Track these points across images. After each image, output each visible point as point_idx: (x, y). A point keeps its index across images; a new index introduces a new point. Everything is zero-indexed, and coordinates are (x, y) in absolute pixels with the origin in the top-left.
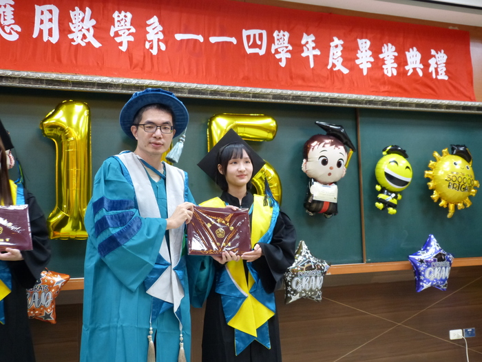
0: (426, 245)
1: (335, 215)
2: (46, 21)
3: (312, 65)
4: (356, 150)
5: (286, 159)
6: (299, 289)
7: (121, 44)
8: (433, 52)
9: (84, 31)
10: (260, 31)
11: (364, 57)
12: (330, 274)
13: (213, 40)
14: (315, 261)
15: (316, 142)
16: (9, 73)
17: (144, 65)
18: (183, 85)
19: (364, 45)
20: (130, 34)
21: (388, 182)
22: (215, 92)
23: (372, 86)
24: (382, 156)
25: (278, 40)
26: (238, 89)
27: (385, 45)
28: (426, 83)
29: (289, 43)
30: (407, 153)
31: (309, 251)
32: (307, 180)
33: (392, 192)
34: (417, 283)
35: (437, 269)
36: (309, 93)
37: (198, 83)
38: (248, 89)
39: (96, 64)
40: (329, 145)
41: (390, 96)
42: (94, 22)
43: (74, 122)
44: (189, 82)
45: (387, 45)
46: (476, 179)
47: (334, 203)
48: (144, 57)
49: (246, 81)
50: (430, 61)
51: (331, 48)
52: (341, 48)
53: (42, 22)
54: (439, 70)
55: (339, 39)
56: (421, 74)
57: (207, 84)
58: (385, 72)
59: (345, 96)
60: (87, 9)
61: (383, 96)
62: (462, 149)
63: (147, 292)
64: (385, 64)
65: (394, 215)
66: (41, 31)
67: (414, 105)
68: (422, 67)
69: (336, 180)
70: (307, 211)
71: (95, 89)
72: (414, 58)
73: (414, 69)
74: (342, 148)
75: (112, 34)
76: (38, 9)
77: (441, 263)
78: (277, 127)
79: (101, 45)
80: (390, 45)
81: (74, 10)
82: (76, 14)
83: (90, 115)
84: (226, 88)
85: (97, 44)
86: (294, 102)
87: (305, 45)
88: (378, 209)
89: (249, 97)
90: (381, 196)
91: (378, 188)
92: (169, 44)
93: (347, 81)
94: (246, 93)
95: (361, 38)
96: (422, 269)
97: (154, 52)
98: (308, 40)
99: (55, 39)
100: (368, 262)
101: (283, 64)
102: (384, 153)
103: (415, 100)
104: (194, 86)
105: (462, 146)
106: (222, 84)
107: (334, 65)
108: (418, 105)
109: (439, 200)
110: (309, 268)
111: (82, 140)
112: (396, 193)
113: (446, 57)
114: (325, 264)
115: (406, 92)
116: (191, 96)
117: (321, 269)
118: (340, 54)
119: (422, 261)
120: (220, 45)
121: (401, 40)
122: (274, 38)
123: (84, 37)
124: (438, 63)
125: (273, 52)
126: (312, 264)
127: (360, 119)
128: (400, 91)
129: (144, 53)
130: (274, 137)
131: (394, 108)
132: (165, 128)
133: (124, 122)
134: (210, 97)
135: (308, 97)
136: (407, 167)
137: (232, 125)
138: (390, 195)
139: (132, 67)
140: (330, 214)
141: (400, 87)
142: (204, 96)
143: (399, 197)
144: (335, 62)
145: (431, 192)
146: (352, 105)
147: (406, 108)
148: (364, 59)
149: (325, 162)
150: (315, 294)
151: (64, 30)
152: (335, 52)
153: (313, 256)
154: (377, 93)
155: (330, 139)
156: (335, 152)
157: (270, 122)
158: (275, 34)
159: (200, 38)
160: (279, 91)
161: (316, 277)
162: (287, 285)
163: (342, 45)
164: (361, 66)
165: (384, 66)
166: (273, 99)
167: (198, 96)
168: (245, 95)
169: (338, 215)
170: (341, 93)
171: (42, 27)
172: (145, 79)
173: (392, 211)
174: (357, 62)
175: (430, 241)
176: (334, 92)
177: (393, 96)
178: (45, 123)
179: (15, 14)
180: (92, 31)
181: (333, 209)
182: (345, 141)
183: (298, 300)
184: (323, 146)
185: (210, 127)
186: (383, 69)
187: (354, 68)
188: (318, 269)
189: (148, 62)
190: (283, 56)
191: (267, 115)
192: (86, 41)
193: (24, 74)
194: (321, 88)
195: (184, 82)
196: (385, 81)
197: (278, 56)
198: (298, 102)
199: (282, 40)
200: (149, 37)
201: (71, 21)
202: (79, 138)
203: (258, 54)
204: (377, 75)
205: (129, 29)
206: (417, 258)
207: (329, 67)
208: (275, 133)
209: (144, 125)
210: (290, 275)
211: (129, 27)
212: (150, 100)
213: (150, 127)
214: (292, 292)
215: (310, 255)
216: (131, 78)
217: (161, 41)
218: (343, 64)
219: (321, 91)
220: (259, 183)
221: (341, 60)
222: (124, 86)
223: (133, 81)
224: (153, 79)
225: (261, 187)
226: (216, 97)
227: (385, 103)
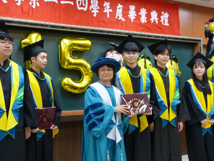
3: (108, 16)
7: (17, 2)
8: (163, 13)
11: (132, 13)
13: (62, 2)
15: (109, 52)
17: (29, 13)
18: (48, 23)
19: (132, 8)
22: (63, 27)
25: (93, 4)
26: (74, 26)
27: (142, 9)
28: (159, 27)
29: (98, 5)
30: (150, 58)
36: (106, 29)
37: (55, 23)
38: (79, 26)
39: (5, 11)
40: (115, 54)
41: (143, 32)
44: (51, 22)
45: (143, 9)
46: (180, 71)
48: (29, 9)
49: (77, 23)
50: (161, 17)
51: (117, 9)
52: (122, 9)
54: (165, 21)
55: (121, 5)
56: (157, 22)
57: (59, 23)
58: (141, 21)
59: (123, 31)
61: (140, 32)
62: (174, 57)
64: (141, 17)
67: (154, 37)
68: (158, 19)
72: (154, 15)
73: (154, 20)
74: (121, 55)
78: (92, 45)
79: (7, 2)
80: (144, 8)
84: (68, 26)
86: (100, 33)
87: (105, 7)
89: (79, 30)
92: (41, 3)
93: (124, 24)
94: (77, 28)
95: (131, 5)
97: (34, 7)
101: (95, 15)
102: (140, 58)
103: (154, 34)
104: (53, 24)
105: (174, 56)
106: (66, 24)
107: (118, 17)
108: (156, 37)
113: (168, 15)
115: (150, 31)
116: (51, 28)
118: (121, 12)
120: (66, 5)
121: (149, 6)
122: (91, 3)
124: (165, 18)
125: (90, 9)
128: (148, 30)
129: (29, 7)
130: (90, 49)
131: (145, 37)
134: (60, 29)
135: (106, 31)
136: (150, 65)
137: (70, 43)
139: (23, 14)
141: (148, 28)
142: (58, 29)
144: (119, 15)
147: (150, 38)
148: (132, 15)
152: (119, 11)
154: (137, 30)
155: (116, 51)
156: (118, 57)
157: (88, 42)
158: (92, 1)
159: (56, 1)
160: (93, 28)
163: (122, 8)
164: (131, 18)
165: (141, 18)
166: (90, 31)
167: (54, 29)
170: (121, 30)
172: (29, 19)
174: (129, 16)
176: (118, 29)
177: (145, 32)
184: (113, 54)
185: (60, 44)
186: (140, 19)
187: (128, 19)
189: (31, 11)
190: (95, 12)
191: (87, 39)
194: (112, 27)
195: (48, 22)
196: (141, 25)
197: (93, 12)
198: (102, 33)
199: (95, 4)
203: (83, 10)
204: (138, 22)
207: (116, 18)
208: (90, 47)
216: (22, 19)
217: (37, 1)
218: (122, 16)
219: (112, 29)
220: (82, 70)
221: (122, 15)
222: (19, 23)
223: (24, 20)
224: (33, 20)
225: (84, 72)
226: (63, 30)
227: (141, 35)
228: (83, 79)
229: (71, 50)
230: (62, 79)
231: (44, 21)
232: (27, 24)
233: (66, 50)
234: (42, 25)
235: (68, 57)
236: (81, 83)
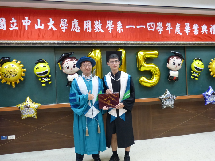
0: (208, 90)
1: (178, 81)
2: (87, 25)
3: (170, 33)
4: (185, 60)
5: (162, 63)
6: (166, 104)
7: (110, 30)
8: (211, 25)
9: (99, 27)
10: (153, 23)
12: (176, 99)
13: (138, 27)
14: (171, 96)
15: (171, 58)
16: (78, 42)
17: (117, 36)
18: (129, 42)
19: (187, 25)
20: (112, 27)
21: (196, 69)
23: (190, 38)
24: (193, 61)
26: (146, 42)
27: (194, 24)
28: (209, 36)
29: (162, 26)
30: (202, 60)
31: (169, 93)
32: (168, 70)
33: (197, 73)
34: (205, 102)
35: (212, 98)
36: (169, 42)
38: (149, 42)
39: (102, 37)
40: (176, 59)
42: (101, 24)
43: (97, 55)
44: (131, 41)
47: (177, 77)
49: (148, 40)
50: (210, 29)
51: (176, 27)
52: (180, 27)
53: (86, 26)
54: (213, 31)
55: (179, 24)
56: (207, 33)
57: (136, 41)
58: (195, 33)
59: (181, 42)
60: (99, 21)
61: (194, 41)
64: (194, 31)
65: (197, 80)
66: (86, 29)
68: (207, 31)
69: (178, 70)
70: (168, 80)
71: (102, 45)
72: (204, 28)
73: (205, 32)
74: (180, 59)
75: (107, 28)
76: (85, 22)
77: (214, 96)
78: (159, 54)
79: (104, 31)
80: (196, 24)
81: (95, 21)
82: (96, 22)
83: (101, 53)
84: (142, 42)
85: (102, 31)
87: (167, 26)
88: (192, 78)
89: (150, 45)
90: (193, 74)
91: (192, 72)
92: (124, 29)
93: (181, 37)
95: (186, 23)
96: (207, 97)
97: (120, 32)
98: (168, 25)
99: (90, 31)
100: (188, 95)
101: (160, 33)
102: (194, 60)
103: (205, 42)
104: (132, 42)
107: (177, 32)
108: (206, 44)
109: (213, 75)
110: (169, 98)
111: (99, 60)
112: (198, 73)
114: (175, 97)
115: (202, 40)
116: (131, 45)
117: (173, 98)
118: (179, 28)
119: (207, 95)
120: (140, 29)
121: (200, 22)
123: (99, 29)
124: (213, 29)
127: (186, 50)
128: (200, 39)
129: (117, 33)
130: (158, 57)
131: (197, 45)
134: (137, 45)
136: (202, 65)
137: (144, 54)
139: (113, 37)
140: (176, 80)
141: (200, 38)
142: (135, 45)
143: (199, 74)
144: (177, 31)
145: (210, 72)
146: (183, 45)
147: (202, 45)
148: (187, 29)
149: (174, 64)
150: (171, 106)
151: (93, 28)
154: (192, 41)
155: (176, 57)
156: (178, 61)
157: (156, 52)
158: (158, 24)
159: (134, 27)
160: (159, 42)
161: (172, 101)
162: (162, 103)
164: (186, 32)
166: (157, 45)
167: (133, 45)
168: (148, 44)
171: (86, 27)
172: (117, 41)
173: (197, 79)
174: (185, 31)
175: (210, 89)
176: (177, 41)
177: (197, 41)
178: (88, 56)
179: (79, 24)
180: (101, 27)
181: (177, 79)
182: (181, 57)
183: (166, 108)
184: (174, 59)
185: (137, 55)
187: (184, 33)
189: (118, 35)
190: (160, 31)
191: (155, 50)
192: (99, 30)
193: (82, 42)
196: (194, 36)
197: (158, 31)
198: (165, 45)
199: (160, 25)
200: (118, 28)
201: (95, 25)
203: (152, 30)
204: (192, 34)
205: (112, 26)
206: (205, 94)
207: (175, 33)
208: (158, 55)
210: (163, 100)
211: (112, 25)
214: (164, 105)
217: (122, 28)
218: (180, 32)
219: (173, 41)
220: (153, 72)
221: (179, 30)
222: (111, 44)
223: (114, 42)
224: (120, 41)
225: (154, 73)
226: (139, 45)
227: (194, 44)
228: (153, 77)
229: (145, 58)
230: (140, 78)
231: (127, 41)
232: (116, 44)
233: (141, 59)
234: (125, 44)
235: (143, 63)
236: (152, 80)
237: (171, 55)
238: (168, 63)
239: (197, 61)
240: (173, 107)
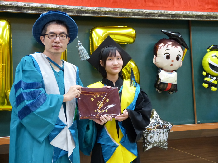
1: (175, 92)
4: (189, 48)
5: (142, 55)
6: (152, 141)
12: (173, 131)
14: (162, 123)
15: (162, 44)
18: (73, 7)
21: (211, 69)
22: (94, 12)
24: (207, 52)
26: (109, 9)
31: (158, 116)
32: (157, 69)
33: (214, 76)
36: (157, 11)
37: (83, 6)
38: (116, 10)
40: (171, 46)
41: (212, 12)
44: (77, 5)
47: (175, 84)
49: (115, 4)
57: (89, 6)
59: (182, 12)
61: (207, 12)
63: (50, 143)
65: (215, 91)
69: (176, 69)
70: (157, 90)
71: (13, 11)
78: (136, 35)
83: (11, 28)
84: (102, 9)
86: (147, 17)
88: (204, 88)
89: (117, 15)
90: (206, 79)
91: (204, 73)
94: (115, 12)
100: (198, 123)
102: (208, 50)
104: (80, 8)
106: (99, 7)
110: (159, 127)
111: (5, 45)
112: (217, 77)
114: (170, 125)
116: (78, 14)
117: (166, 128)
126: (161, 125)
127: (191, 28)
130: (134, 41)
131: (215, 20)
132: (62, 36)
133: (35, 34)
134: (91, 15)
135: (157, 14)
137: (106, 33)
138: (212, 79)
140: (172, 91)
142: (87, 15)
146: (186, 19)
149: (168, 57)
150: (163, 145)
153: (161, 119)
154: (203, 10)
155: (172, 41)
156: (175, 51)
157: (131, 31)
160: (137, 10)
161: (163, 133)
162: (144, 139)
166: (133, 15)
167: (83, 15)
168: (114, 13)
169: (177, 92)
170: (179, 11)
172: (47, 3)
173: (214, 89)
176: (174, 10)
177: (214, 12)
181: (174, 88)
182: (181, 43)
183: (152, 149)
184: (167, 47)
185: (91, 35)
188: (165, 128)
191: (129, 27)
194: (165, 7)
195: (73, 5)
198: (150, 17)
202: (4, 43)
208: (134, 38)
209: (48, 34)
210: (146, 132)
212: (51, 18)
213: (52, 36)
214: (148, 144)
215: (159, 119)
216: (38, 3)
220: (124, 72)
222: (33, 8)
223: (40, 5)
224: (53, 4)
226: (95, 15)
227: (208, 17)
231: (68, 5)
234: (65, 10)
237: (162, 38)
238: (156, 54)
239: (213, 51)
240: (166, 148)
